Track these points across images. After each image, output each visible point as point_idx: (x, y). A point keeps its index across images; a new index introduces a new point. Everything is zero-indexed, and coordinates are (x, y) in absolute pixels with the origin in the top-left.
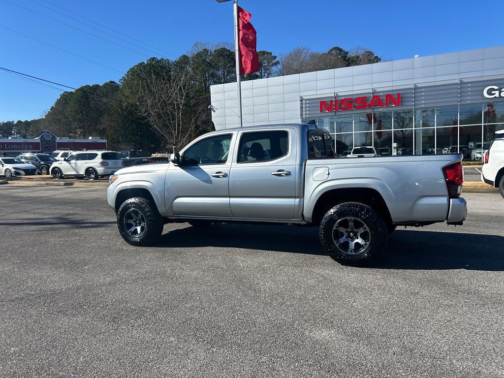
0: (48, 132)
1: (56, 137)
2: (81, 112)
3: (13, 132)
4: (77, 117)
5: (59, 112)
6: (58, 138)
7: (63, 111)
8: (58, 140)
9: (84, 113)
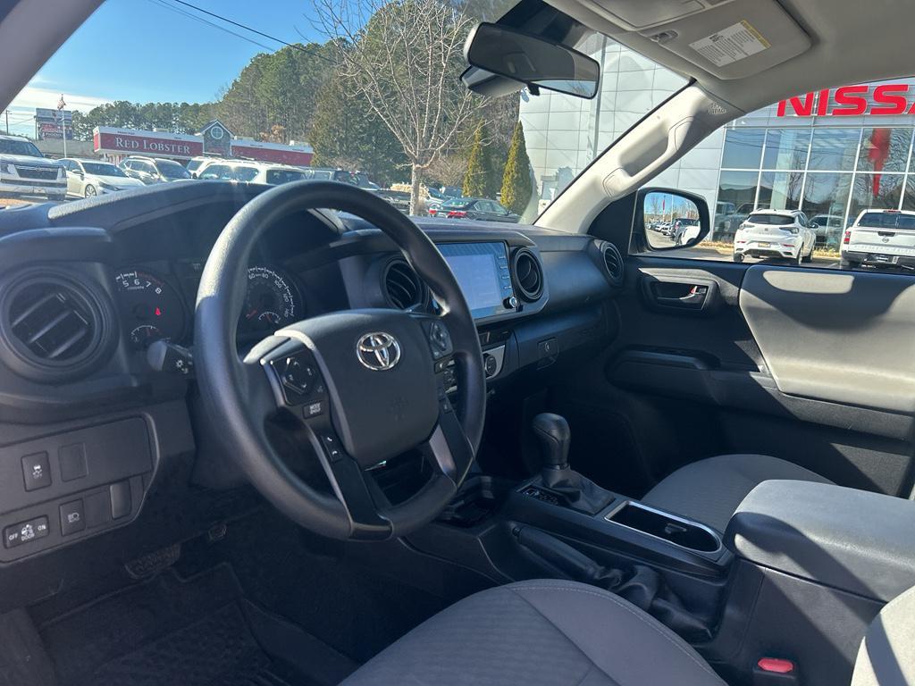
0: (217, 125)
1: (231, 135)
2: (284, 93)
3: (174, 122)
4: (276, 101)
5: (246, 90)
6: (236, 138)
7: (252, 90)
8: (235, 141)
9: (289, 95)
